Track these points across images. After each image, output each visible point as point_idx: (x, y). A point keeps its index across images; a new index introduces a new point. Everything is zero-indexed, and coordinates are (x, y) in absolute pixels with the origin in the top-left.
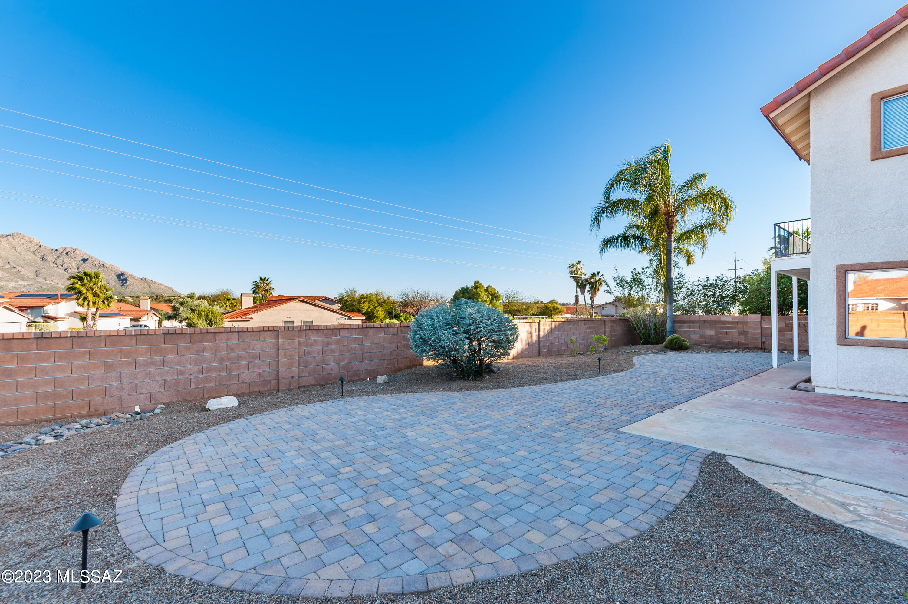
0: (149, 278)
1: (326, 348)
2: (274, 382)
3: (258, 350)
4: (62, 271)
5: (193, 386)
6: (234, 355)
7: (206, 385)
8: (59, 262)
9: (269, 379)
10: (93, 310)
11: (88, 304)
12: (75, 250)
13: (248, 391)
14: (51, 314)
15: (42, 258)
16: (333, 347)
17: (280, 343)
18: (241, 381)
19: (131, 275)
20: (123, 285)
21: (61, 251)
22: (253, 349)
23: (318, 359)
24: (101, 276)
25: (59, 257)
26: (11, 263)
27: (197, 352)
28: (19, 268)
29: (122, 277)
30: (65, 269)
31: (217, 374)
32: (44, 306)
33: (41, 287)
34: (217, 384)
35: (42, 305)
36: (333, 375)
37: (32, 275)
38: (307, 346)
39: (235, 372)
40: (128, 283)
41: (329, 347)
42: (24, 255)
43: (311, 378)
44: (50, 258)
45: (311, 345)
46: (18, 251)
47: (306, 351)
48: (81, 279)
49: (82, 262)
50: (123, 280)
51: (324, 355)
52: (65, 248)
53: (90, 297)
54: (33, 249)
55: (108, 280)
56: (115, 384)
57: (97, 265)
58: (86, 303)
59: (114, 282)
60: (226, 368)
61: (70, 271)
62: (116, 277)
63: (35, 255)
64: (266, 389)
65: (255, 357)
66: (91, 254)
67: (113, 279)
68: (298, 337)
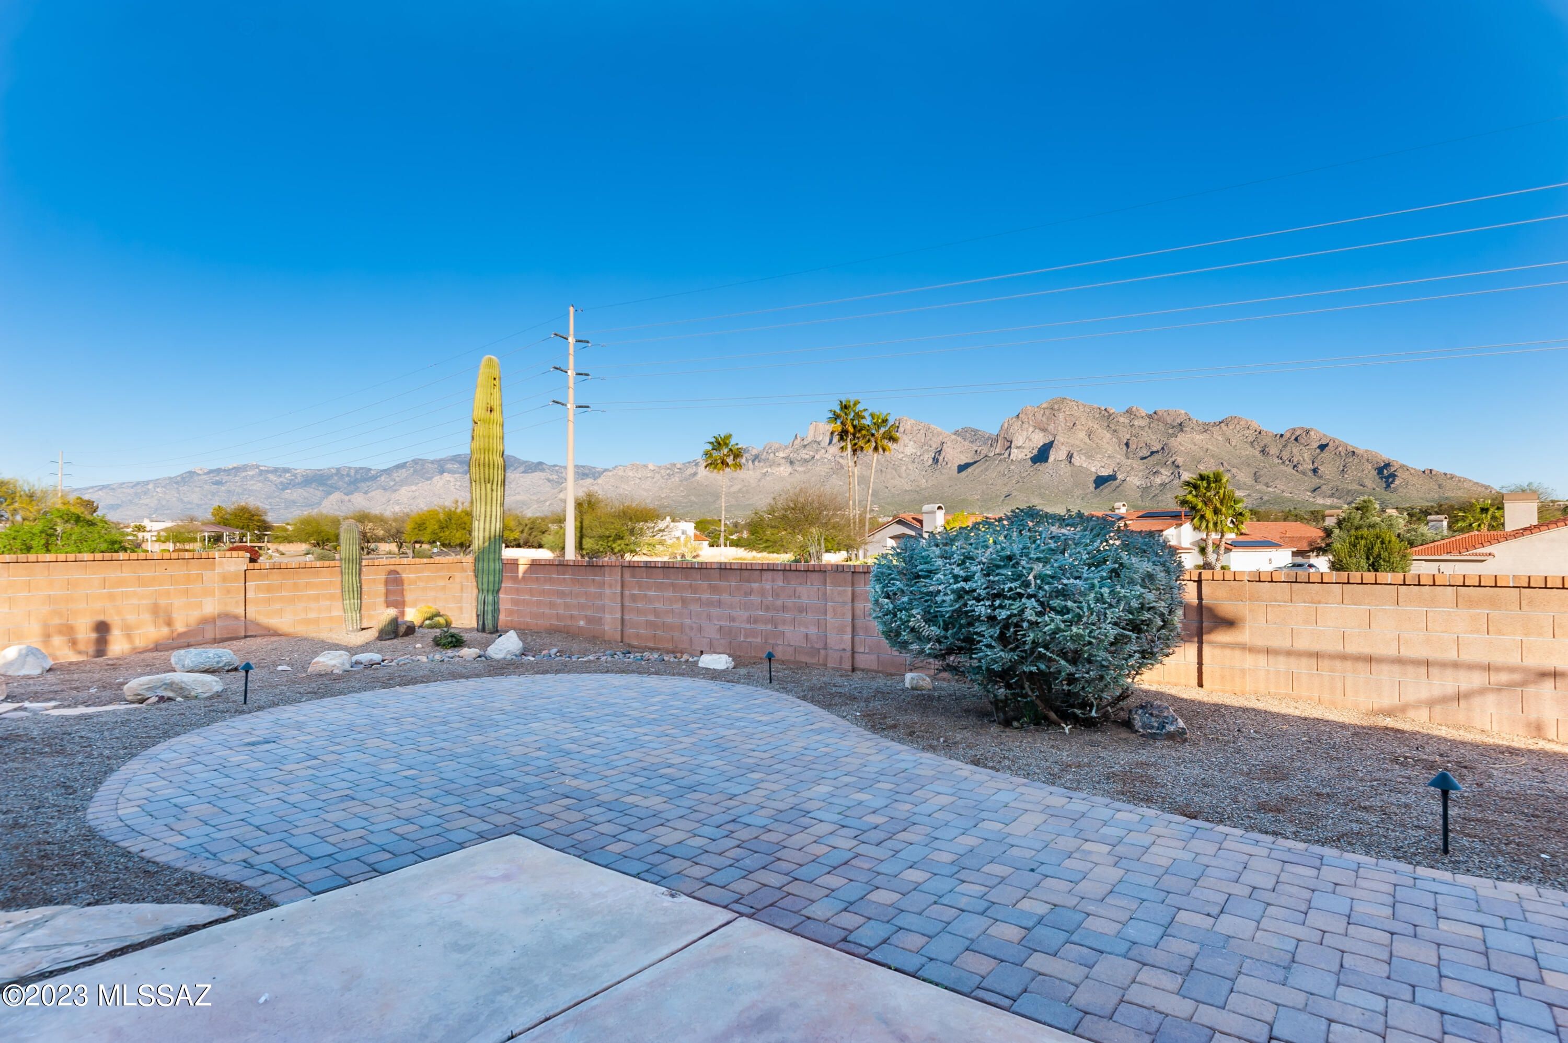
0: (1439, 468)
2: (823, 653)
3: (805, 600)
4: (1289, 470)
8: (1286, 455)
9: (817, 646)
11: (1207, 527)
12: (1308, 432)
15: (1263, 452)
17: (828, 591)
18: (786, 643)
19: (1402, 466)
20: (1388, 486)
21: (1289, 435)
22: (799, 597)
25: (1285, 446)
26: (1225, 464)
28: (1234, 471)
29: (1385, 471)
30: (1295, 466)
33: (1261, 498)
37: (1249, 481)
39: (781, 628)
40: (1397, 482)
42: (1240, 449)
44: (1273, 450)
46: (1233, 444)
48: (1196, 486)
49: (1318, 450)
50: (1387, 478)
52: (1294, 430)
53: (1209, 514)
54: (1251, 439)
55: (1360, 478)
56: (687, 621)
57: (1342, 454)
58: (1204, 524)
59: (1371, 480)
60: (772, 621)
61: (1300, 468)
62: (1375, 473)
63: (1253, 447)
64: (814, 661)
65: (802, 609)
66: (1333, 436)
67: (1370, 476)
68: (853, 585)
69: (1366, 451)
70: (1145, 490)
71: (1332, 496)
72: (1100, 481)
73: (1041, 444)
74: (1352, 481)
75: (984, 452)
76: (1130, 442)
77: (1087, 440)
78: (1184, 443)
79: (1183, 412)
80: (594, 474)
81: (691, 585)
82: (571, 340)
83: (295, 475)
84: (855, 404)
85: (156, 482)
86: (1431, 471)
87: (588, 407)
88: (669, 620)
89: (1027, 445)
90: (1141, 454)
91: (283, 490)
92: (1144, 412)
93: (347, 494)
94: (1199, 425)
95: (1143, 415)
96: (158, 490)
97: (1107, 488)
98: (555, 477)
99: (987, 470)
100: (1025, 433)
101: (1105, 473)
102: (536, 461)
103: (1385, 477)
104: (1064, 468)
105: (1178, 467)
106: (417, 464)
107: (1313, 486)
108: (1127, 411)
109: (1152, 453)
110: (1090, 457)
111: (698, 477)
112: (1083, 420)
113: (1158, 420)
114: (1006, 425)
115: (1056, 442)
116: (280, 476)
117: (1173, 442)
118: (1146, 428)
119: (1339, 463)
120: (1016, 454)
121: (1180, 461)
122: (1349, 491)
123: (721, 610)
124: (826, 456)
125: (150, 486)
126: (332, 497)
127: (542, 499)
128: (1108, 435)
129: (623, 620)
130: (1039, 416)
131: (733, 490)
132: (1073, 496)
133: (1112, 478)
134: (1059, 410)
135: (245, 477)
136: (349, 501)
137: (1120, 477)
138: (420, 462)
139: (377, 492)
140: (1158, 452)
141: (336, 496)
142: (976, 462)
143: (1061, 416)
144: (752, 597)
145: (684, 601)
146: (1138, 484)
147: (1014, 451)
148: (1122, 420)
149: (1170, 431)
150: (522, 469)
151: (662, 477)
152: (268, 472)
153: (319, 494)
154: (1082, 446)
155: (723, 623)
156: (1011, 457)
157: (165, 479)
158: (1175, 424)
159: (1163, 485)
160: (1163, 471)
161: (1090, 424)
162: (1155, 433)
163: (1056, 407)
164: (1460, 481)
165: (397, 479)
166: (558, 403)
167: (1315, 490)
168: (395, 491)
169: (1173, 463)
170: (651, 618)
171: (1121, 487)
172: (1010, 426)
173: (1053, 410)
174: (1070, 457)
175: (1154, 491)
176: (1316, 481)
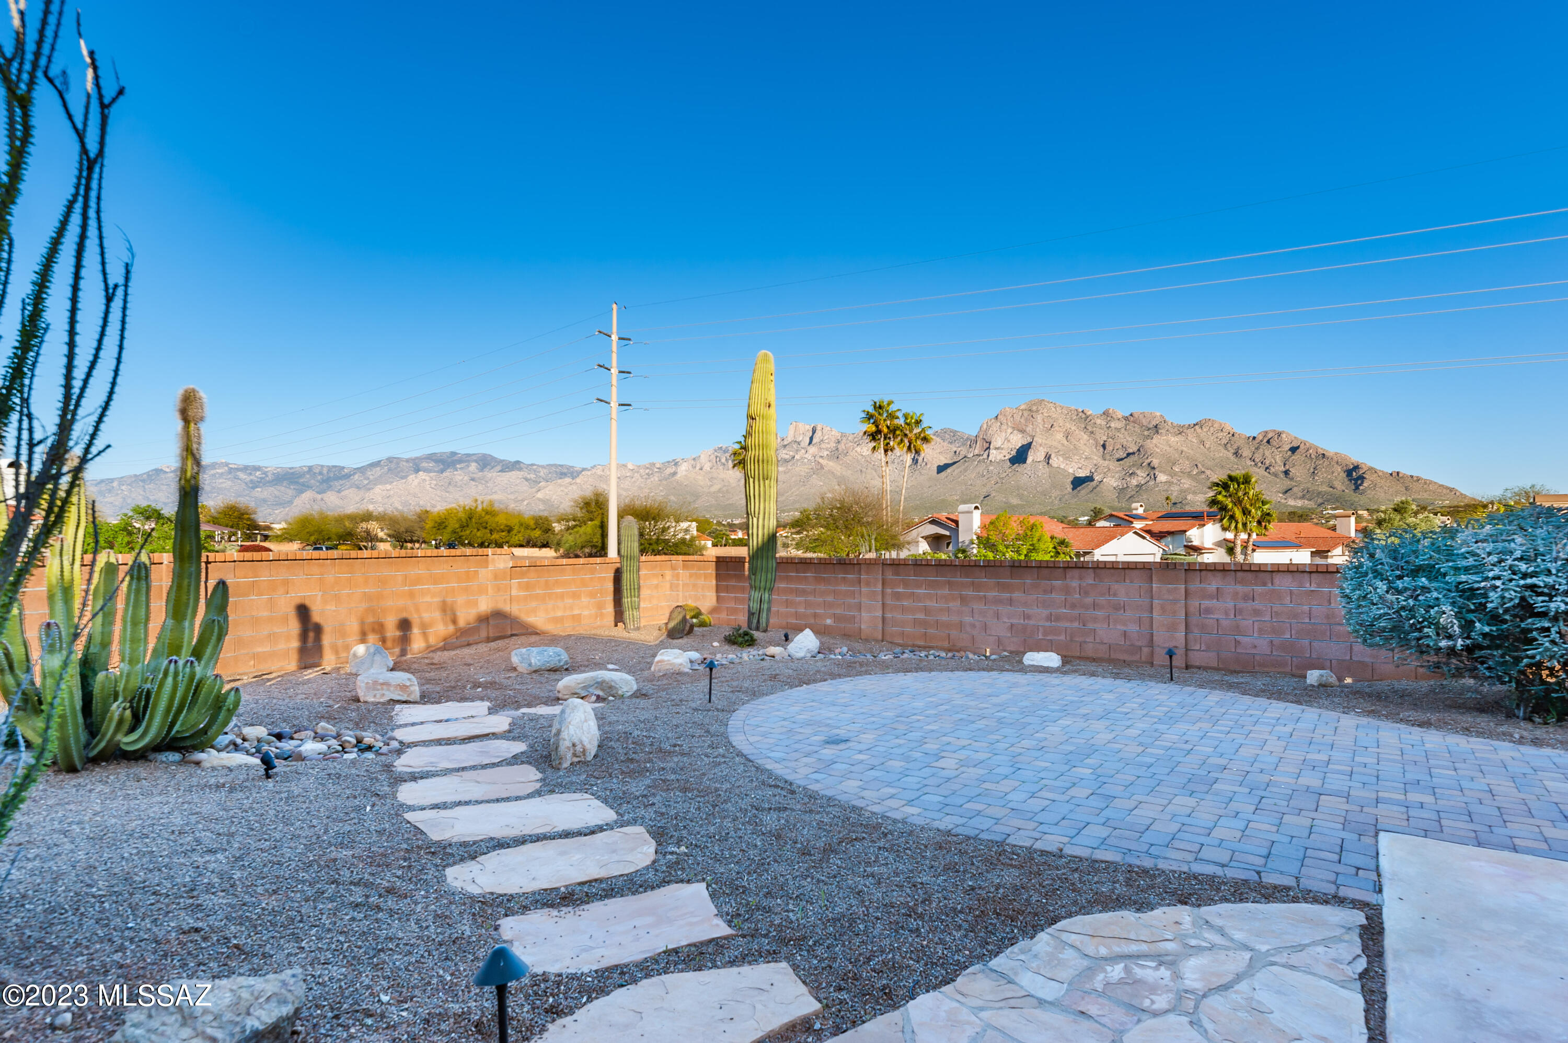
0: (1406, 471)
1: (1241, 604)
2: (1146, 650)
3: (1122, 598)
4: (1262, 472)
5: (1040, 637)
6: (1089, 600)
7: (1055, 637)
8: (1258, 457)
9: (1139, 644)
10: (1244, 536)
11: (1236, 527)
12: (1279, 434)
13: (1107, 656)
14: (1196, 543)
15: (1236, 453)
16: (1257, 604)
17: (1154, 589)
18: (1098, 641)
20: (1357, 488)
21: (1261, 438)
22: (1115, 595)
23: (1224, 623)
24: (1253, 480)
25: (1257, 449)
26: (1199, 465)
27: (1045, 592)
29: (1354, 474)
30: (1267, 468)
31: (1068, 625)
32: (1185, 531)
34: (1068, 638)
35: (1184, 529)
36: (1257, 658)
38: (1204, 597)
39: (1091, 626)
40: (1365, 484)
41: (1250, 604)
42: (1214, 451)
43: (1212, 655)
44: (1246, 453)
45: (1211, 597)
46: (1207, 446)
47: (1202, 606)
48: (1225, 486)
49: (1289, 453)
50: (1356, 480)
51: (1238, 617)
52: (1266, 432)
53: (1238, 514)
54: (1224, 441)
55: (1330, 481)
56: (968, 619)
57: (1313, 456)
58: (1233, 525)
59: (1341, 484)
60: (1079, 618)
61: (1272, 470)
62: (1345, 475)
63: (1226, 449)
64: (1137, 657)
65: (1118, 607)
66: (1302, 437)
67: (1340, 478)
68: (1186, 582)
69: (1336, 454)
70: (1122, 491)
71: (1303, 497)
72: (1078, 482)
73: (1020, 445)
74: (1322, 483)
75: (963, 453)
76: (1107, 444)
77: (1065, 442)
78: (1160, 445)
79: (1158, 414)
80: (572, 473)
81: (973, 582)
82: (614, 337)
83: (265, 473)
84: (889, 404)
85: (121, 481)
86: (1398, 473)
87: (629, 405)
88: (944, 618)
89: (1005, 446)
90: (1117, 456)
91: (253, 488)
92: (1120, 413)
93: (319, 493)
94: (1174, 427)
95: (1120, 417)
96: (123, 488)
97: (1084, 490)
98: (532, 476)
99: (965, 470)
100: (1004, 434)
101: (1082, 474)
102: (513, 460)
103: (1354, 479)
104: (1042, 469)
105: (1154, 468)
106: (391, 462)
107: (1285, 488)
108: (1104, 413)
109: (1129, 455)
110: (1067, 458)
111: (678, 477)
112: (1061, 422)
113: (1134, 422)
114: (985, 426)
115: (1034, 443)
116: (251, 474)
117: (1149, 444)
118: (1123, 430)
119: (1310, 466)
120: (994, 455)
121: (1155, 462)
122: (1319, 493)
123: (1012, 608)
124: (806, 456)
125: (115, 484)
126: (303, 495)
127: (520, 498)
128: (1085, 437)
129: (884, 619)
130: (1017, 417)
131: (713, 489)
132: (1050, 497)
133: (1090, 479)
134: (1037, 411)
135: (214, 475)
136: (322, 499)
137: (1097, 478)
138: (395, 461)
139: (350, 490)
140: (1134, 453)
141: (308, 495)
142: (955, 463)
143: (1039, 418)
144: (1053, 595)
145: (963, 599)
146: (1115, 485)
147: (992, 451)
148: (1099, 421)
149: (1146, 433)
150: (499, 468)
151: (642, 477)
152: (238, 469)
153: (291, 492)
154: (1060, 447)
155: (1014, 621)
156: (990, 458)
157: (131, 477)
158: (1151, 426)
159: (1139, 486)
160: (1139, 472)
161: (1068, 425)
162: (1131, 435)
163: (1034, 408)
164: (1425, 483)
165: (371, 477)
166: (601, 401)
167: (1286, 492)
168: (370, 489)
169: (1149, 464)
170: (921, 616)
171: (1098, 489)
172: (989, 427)
173: (1031, 411)
174: (1048, 458)
175: (1130, 493)
176: (1287, 483)
